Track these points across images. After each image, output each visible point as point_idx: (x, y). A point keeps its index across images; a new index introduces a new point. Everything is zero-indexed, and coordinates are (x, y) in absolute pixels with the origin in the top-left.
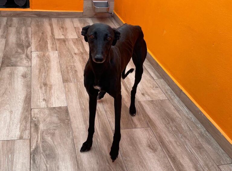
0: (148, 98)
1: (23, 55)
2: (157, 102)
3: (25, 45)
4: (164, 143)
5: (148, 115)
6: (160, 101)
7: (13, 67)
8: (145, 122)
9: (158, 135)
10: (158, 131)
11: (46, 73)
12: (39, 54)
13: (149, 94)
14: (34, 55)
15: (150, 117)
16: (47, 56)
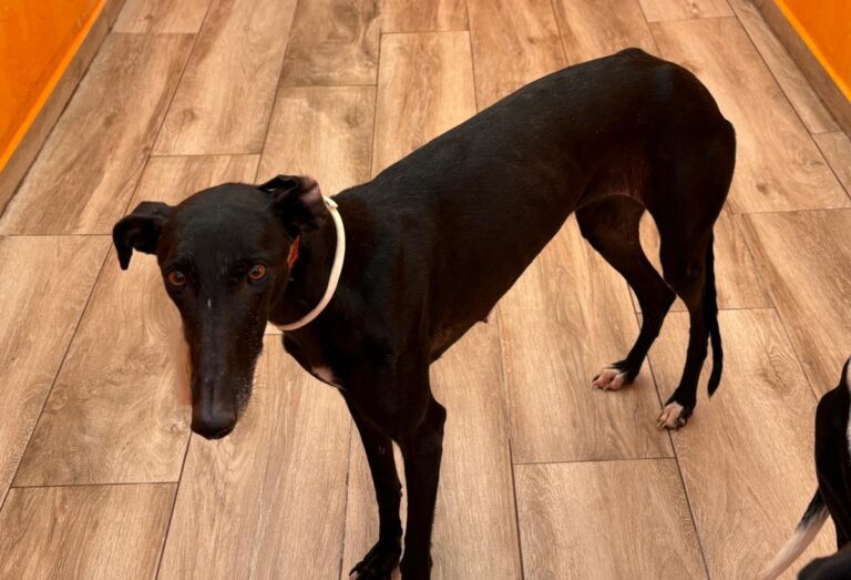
0: (779, 202)
1: (353, 46)
2: (811, 216)
3: (360, 10)
4: (818, 363)
5: (772, 265)
6: (823, 214)
7: (317, 88)
8: (757, 288)
9: (801, 335)
10: (802, 323)
11: (426, 108)
12: (405, 42)
13: (785, 186)
14: (391, 45)
15: (780, 270)
16: (432, 50)
